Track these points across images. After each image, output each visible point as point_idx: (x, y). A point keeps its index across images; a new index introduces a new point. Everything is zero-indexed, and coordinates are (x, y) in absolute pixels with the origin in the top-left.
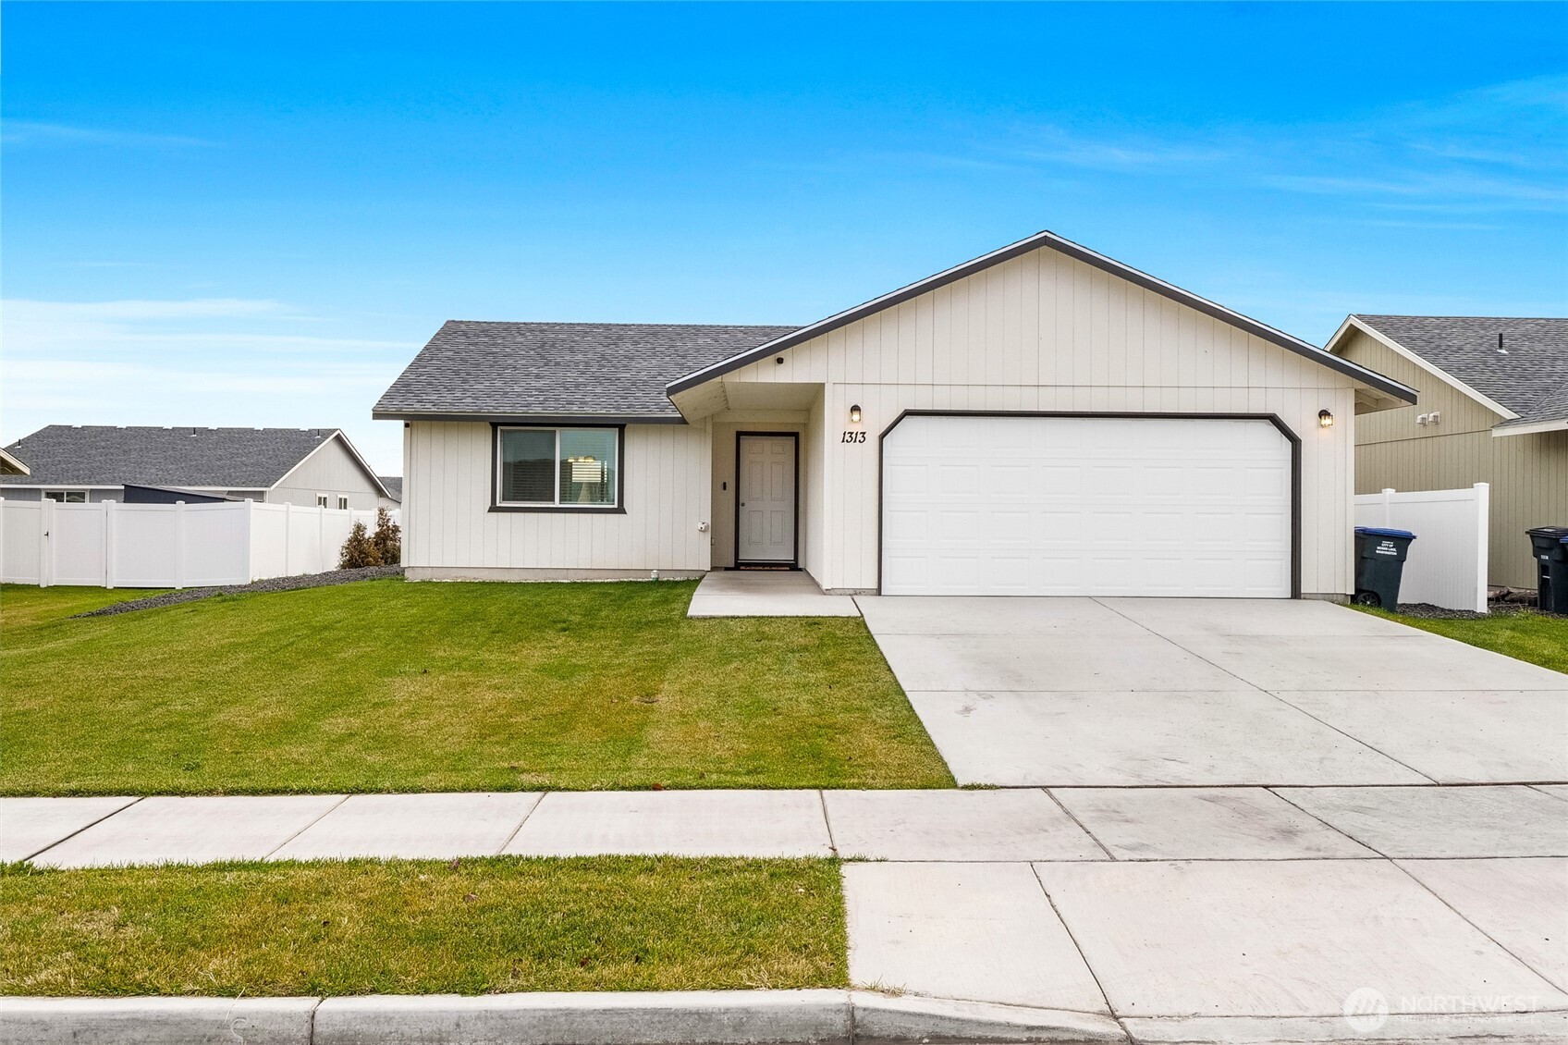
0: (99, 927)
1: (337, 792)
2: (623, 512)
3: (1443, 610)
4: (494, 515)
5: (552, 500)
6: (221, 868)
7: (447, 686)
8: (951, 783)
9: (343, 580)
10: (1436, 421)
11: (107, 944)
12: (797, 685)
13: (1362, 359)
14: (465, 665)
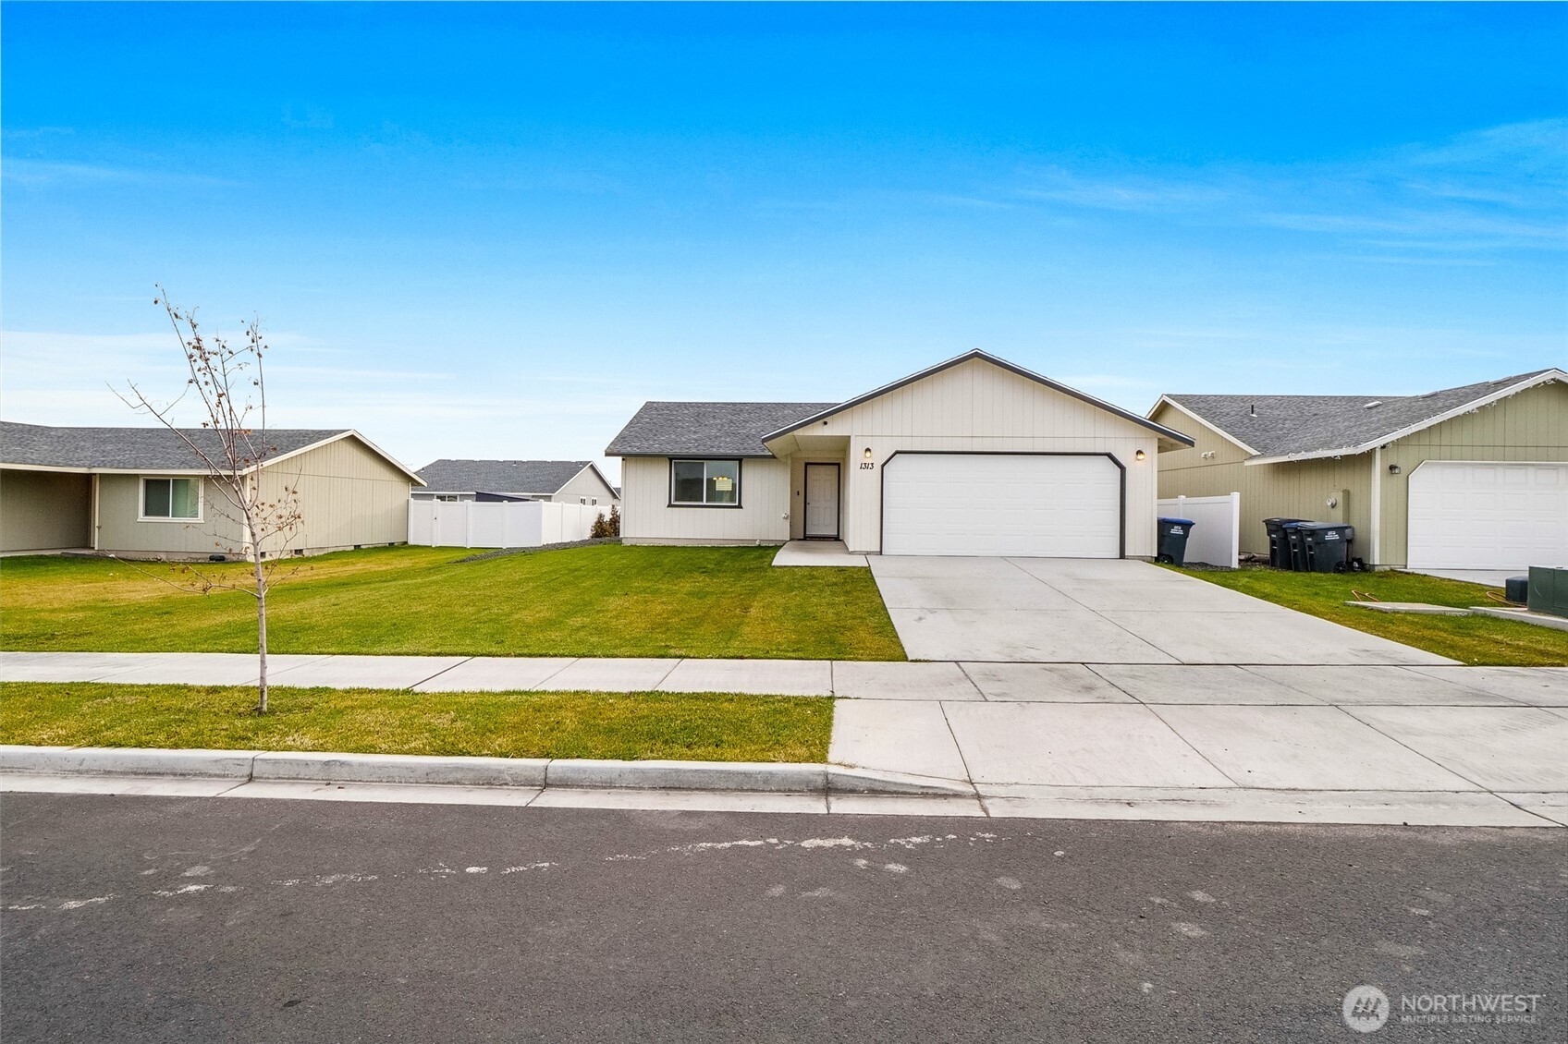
0: (443, 722)
1: (573, 656)
2: (742, 508)
3: (1212, 566)
4: (670, 509)
5: (702, 501)
6: (508, 693)
7: (637, 602)
8: (905, 659)
9: (589, 544)
10: (1213, 456)
11: (447, 730)
12: (828, 604)
13: (1168, 423)
14: (648, 591)
